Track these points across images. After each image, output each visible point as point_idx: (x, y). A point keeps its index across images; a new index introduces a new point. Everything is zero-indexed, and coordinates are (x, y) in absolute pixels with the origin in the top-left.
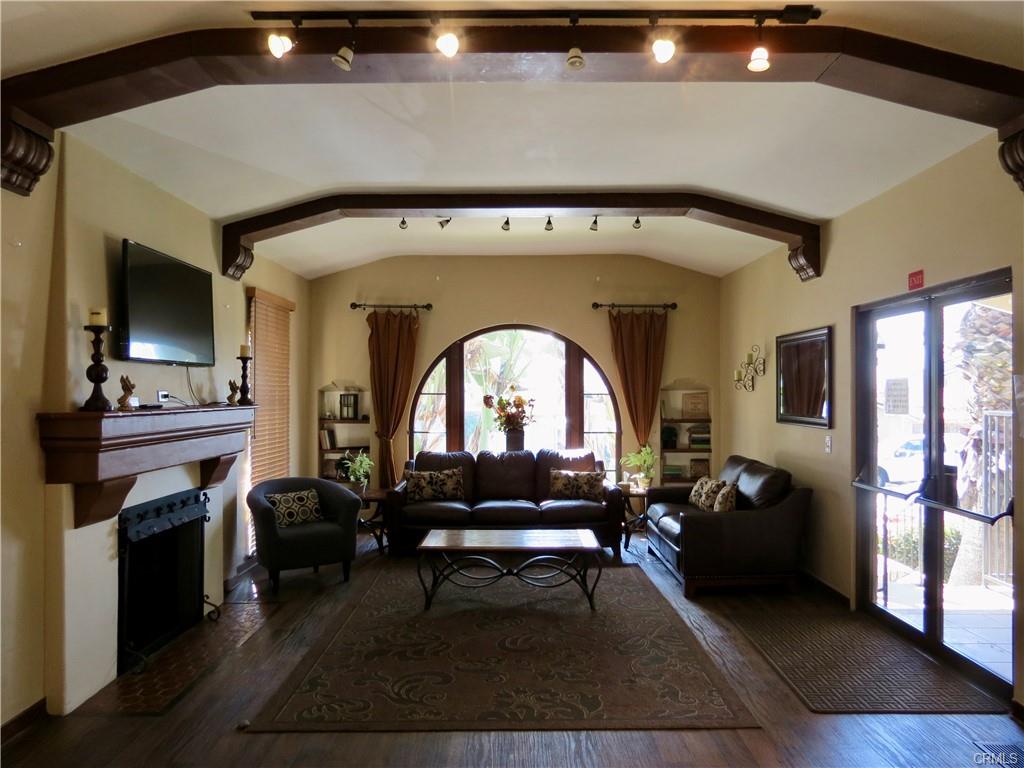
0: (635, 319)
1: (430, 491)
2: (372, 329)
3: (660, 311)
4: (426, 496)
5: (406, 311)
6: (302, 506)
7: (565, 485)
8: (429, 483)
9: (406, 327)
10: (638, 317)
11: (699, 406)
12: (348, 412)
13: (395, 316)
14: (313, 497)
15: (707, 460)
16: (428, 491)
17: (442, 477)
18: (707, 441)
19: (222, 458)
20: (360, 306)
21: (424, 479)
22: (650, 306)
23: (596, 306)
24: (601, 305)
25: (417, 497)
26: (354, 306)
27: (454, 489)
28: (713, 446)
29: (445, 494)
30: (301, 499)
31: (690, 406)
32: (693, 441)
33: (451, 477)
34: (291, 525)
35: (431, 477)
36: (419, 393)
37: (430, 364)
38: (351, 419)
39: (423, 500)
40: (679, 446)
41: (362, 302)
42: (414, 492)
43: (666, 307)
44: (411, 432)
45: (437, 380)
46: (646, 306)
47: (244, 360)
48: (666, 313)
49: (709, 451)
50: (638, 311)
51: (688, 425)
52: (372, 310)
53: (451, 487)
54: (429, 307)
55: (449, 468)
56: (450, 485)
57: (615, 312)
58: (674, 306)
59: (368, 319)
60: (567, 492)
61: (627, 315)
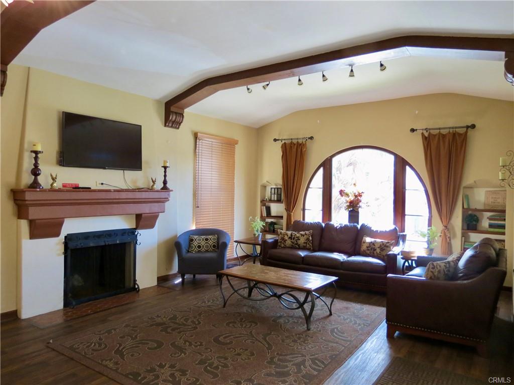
0: (441, 138)
1: (290, 243)
2: (283, 153)
3: (462, 131)
4: (288, 246)
5: (300, 141)
6: (207, 243)
7: (367, 247)
8: (289, 238)
9: (299, 150)
10: (444, 136)
11: (499, 200)
12: (275, 197)
13: (294, 144)
14: (214, 239)
15: (504, 241)
16: (289, 243)
17: (298, 235)
18: (503, 227)
19: (143, 215)
20: (278, 140)
21: (287, 236)
22: (453, 128)
23: (413, 130)
24: (416, 130)
25: (282, 245)
26: (275, 140)
27: (304, 243)
28: (507, 230)
29: (299, 245)
30: (207, 239)
31: (491, 200)
32: (491, 226)
33: (304, 236)
34: (199, 252)
35: (292, 235)
36: (308, 187)
37: (314, 171)
38: (275, 201)
39: (285, 247)
40: (479, 228)
41: (280, 139)
42: (281, 242)
43: (468, 127)
44: (304, 210)
45: (318, 180)
46: (450, 128)
47: (165, 168)
48: (466, 132)
49: (504, 234)
50: (444, 132)
51: (489, 214)
52: (283, 142)
53: (303, 242)
54: (311, 138)
55: (304, 231)
56: (302, 240)
57: (426, 134)
58: (473, 126)
59: (282, 147)
60: (368, 252)
61: (435, 136)
